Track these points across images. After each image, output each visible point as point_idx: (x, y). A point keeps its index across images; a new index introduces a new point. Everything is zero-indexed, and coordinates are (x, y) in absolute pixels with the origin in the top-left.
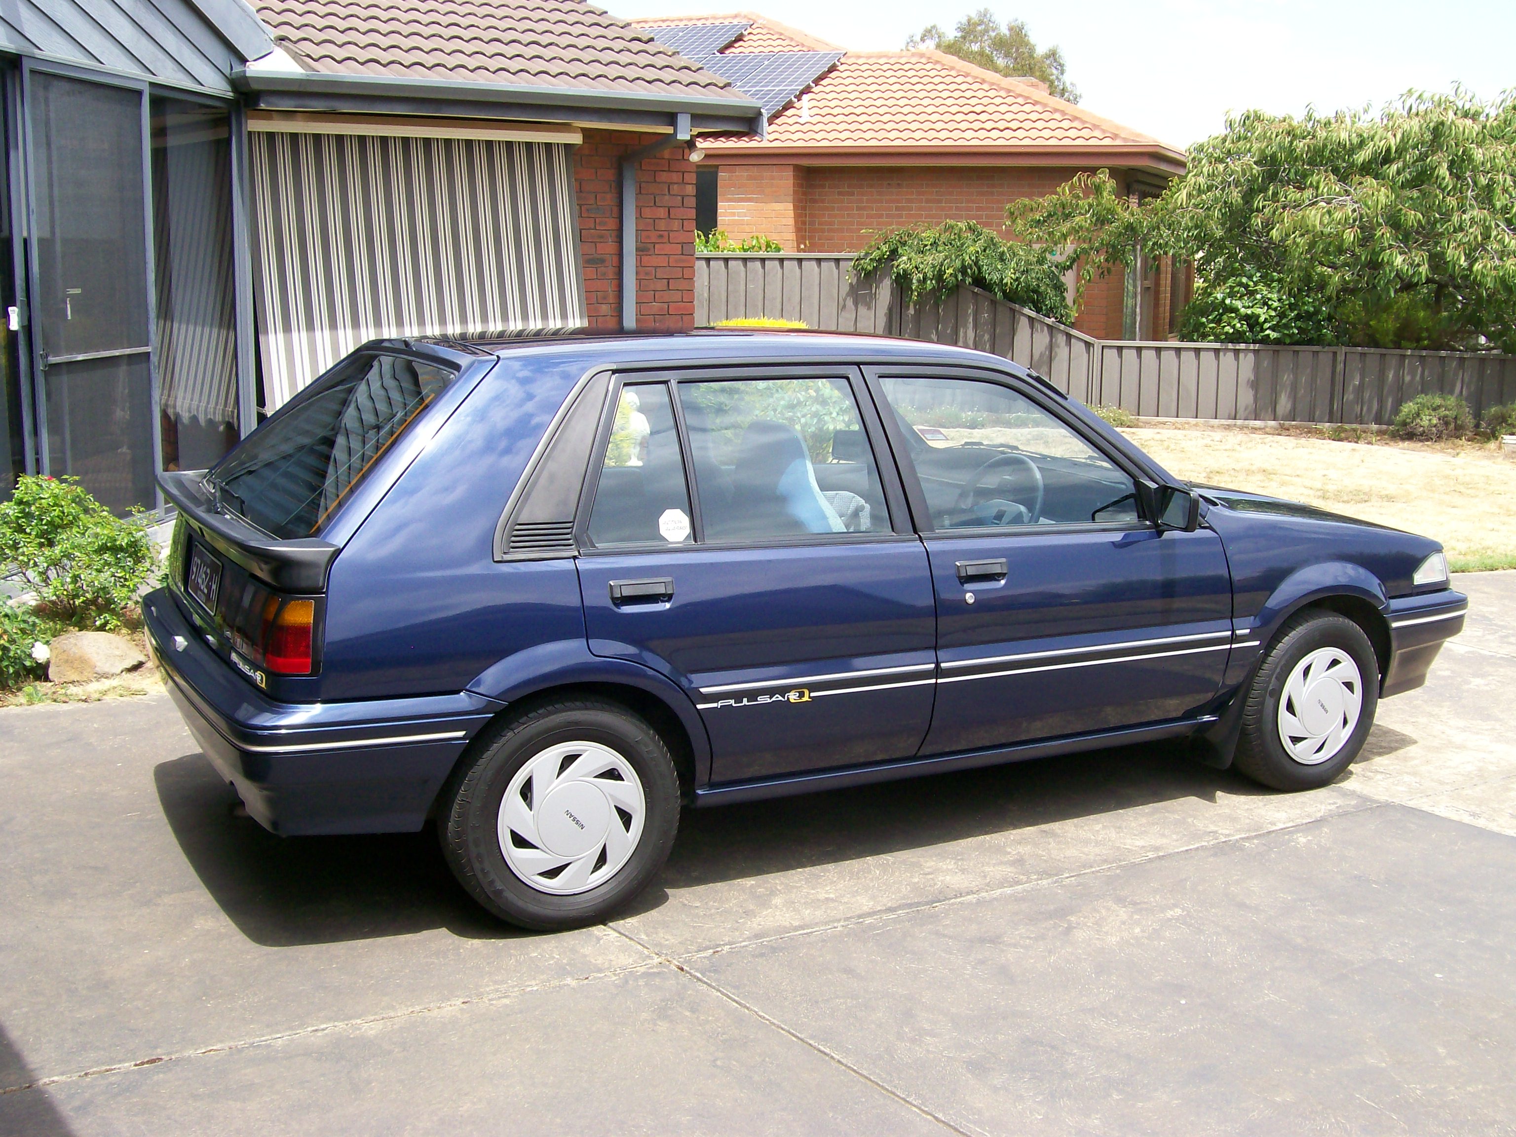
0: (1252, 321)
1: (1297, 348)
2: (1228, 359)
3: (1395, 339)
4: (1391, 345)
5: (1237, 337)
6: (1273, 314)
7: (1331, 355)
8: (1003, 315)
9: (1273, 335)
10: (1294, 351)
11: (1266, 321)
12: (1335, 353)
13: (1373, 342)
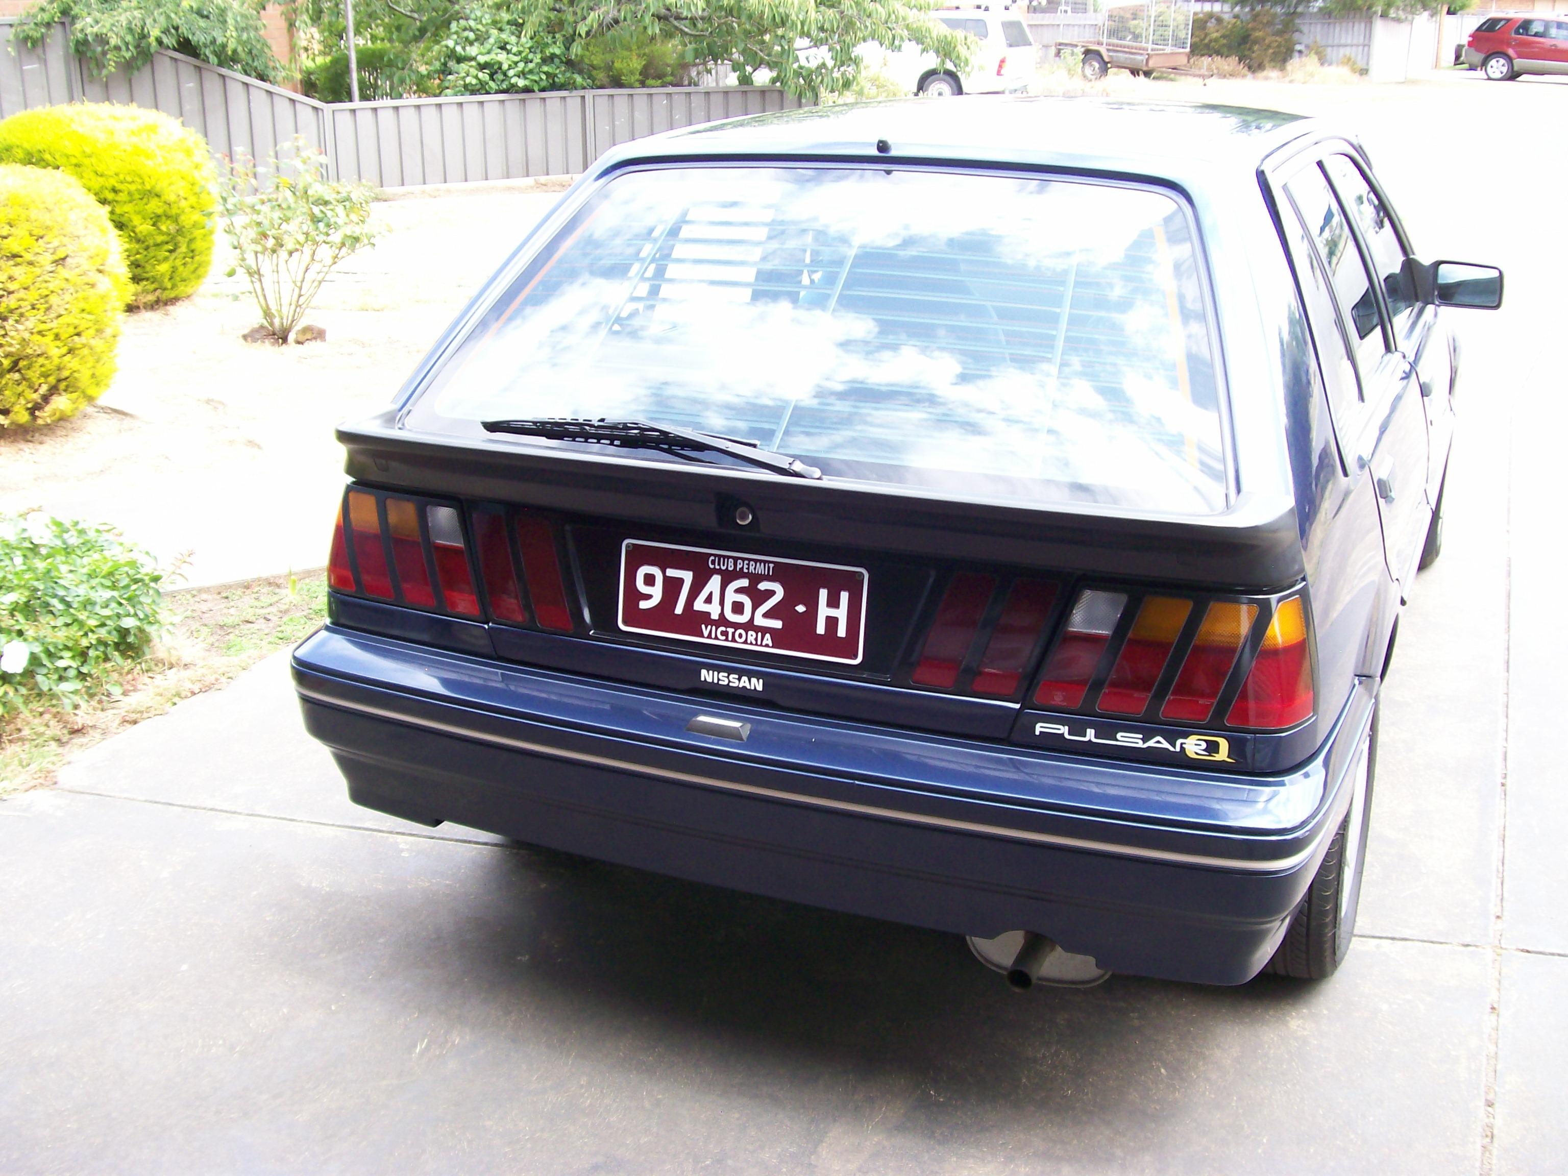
0: (493, 69)
1: (544, 95)
2: (472, 111)
3: (641, 78)
4: (637, 84)
5: (480, 89)
6: (516, 59)
7: (579, 99)
8: (212, 84)
9: (521, 83)
10: (541, 98)
11: (510, 68)
12: (583, 97)
13: (617, 82)
